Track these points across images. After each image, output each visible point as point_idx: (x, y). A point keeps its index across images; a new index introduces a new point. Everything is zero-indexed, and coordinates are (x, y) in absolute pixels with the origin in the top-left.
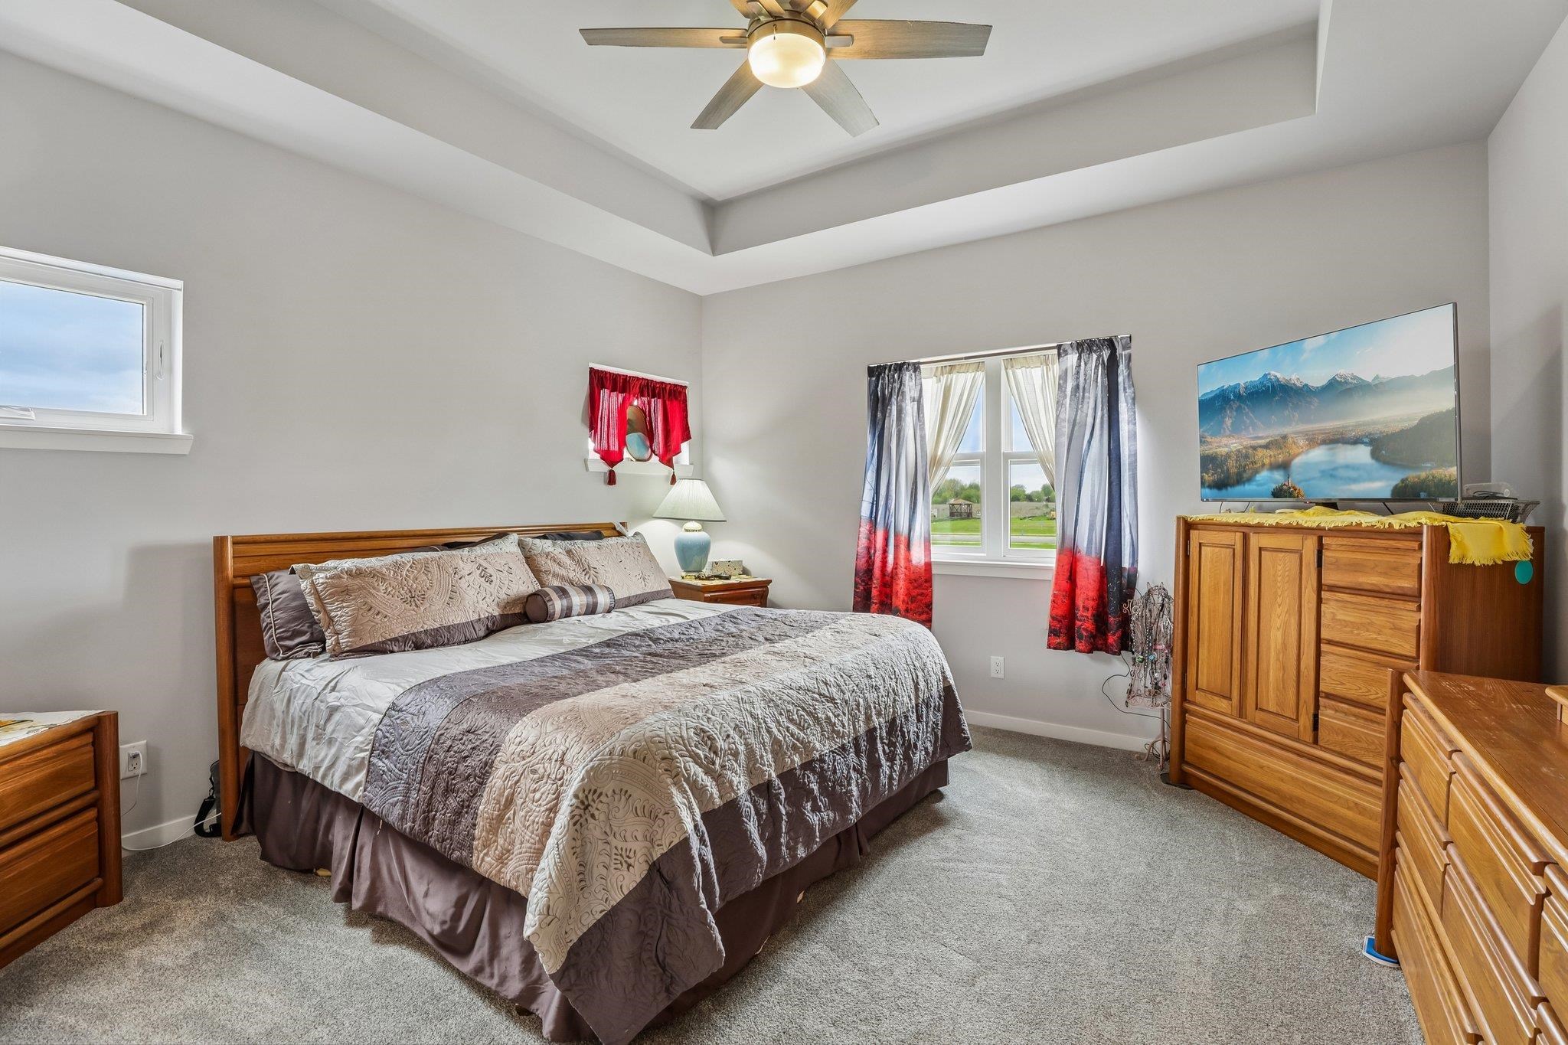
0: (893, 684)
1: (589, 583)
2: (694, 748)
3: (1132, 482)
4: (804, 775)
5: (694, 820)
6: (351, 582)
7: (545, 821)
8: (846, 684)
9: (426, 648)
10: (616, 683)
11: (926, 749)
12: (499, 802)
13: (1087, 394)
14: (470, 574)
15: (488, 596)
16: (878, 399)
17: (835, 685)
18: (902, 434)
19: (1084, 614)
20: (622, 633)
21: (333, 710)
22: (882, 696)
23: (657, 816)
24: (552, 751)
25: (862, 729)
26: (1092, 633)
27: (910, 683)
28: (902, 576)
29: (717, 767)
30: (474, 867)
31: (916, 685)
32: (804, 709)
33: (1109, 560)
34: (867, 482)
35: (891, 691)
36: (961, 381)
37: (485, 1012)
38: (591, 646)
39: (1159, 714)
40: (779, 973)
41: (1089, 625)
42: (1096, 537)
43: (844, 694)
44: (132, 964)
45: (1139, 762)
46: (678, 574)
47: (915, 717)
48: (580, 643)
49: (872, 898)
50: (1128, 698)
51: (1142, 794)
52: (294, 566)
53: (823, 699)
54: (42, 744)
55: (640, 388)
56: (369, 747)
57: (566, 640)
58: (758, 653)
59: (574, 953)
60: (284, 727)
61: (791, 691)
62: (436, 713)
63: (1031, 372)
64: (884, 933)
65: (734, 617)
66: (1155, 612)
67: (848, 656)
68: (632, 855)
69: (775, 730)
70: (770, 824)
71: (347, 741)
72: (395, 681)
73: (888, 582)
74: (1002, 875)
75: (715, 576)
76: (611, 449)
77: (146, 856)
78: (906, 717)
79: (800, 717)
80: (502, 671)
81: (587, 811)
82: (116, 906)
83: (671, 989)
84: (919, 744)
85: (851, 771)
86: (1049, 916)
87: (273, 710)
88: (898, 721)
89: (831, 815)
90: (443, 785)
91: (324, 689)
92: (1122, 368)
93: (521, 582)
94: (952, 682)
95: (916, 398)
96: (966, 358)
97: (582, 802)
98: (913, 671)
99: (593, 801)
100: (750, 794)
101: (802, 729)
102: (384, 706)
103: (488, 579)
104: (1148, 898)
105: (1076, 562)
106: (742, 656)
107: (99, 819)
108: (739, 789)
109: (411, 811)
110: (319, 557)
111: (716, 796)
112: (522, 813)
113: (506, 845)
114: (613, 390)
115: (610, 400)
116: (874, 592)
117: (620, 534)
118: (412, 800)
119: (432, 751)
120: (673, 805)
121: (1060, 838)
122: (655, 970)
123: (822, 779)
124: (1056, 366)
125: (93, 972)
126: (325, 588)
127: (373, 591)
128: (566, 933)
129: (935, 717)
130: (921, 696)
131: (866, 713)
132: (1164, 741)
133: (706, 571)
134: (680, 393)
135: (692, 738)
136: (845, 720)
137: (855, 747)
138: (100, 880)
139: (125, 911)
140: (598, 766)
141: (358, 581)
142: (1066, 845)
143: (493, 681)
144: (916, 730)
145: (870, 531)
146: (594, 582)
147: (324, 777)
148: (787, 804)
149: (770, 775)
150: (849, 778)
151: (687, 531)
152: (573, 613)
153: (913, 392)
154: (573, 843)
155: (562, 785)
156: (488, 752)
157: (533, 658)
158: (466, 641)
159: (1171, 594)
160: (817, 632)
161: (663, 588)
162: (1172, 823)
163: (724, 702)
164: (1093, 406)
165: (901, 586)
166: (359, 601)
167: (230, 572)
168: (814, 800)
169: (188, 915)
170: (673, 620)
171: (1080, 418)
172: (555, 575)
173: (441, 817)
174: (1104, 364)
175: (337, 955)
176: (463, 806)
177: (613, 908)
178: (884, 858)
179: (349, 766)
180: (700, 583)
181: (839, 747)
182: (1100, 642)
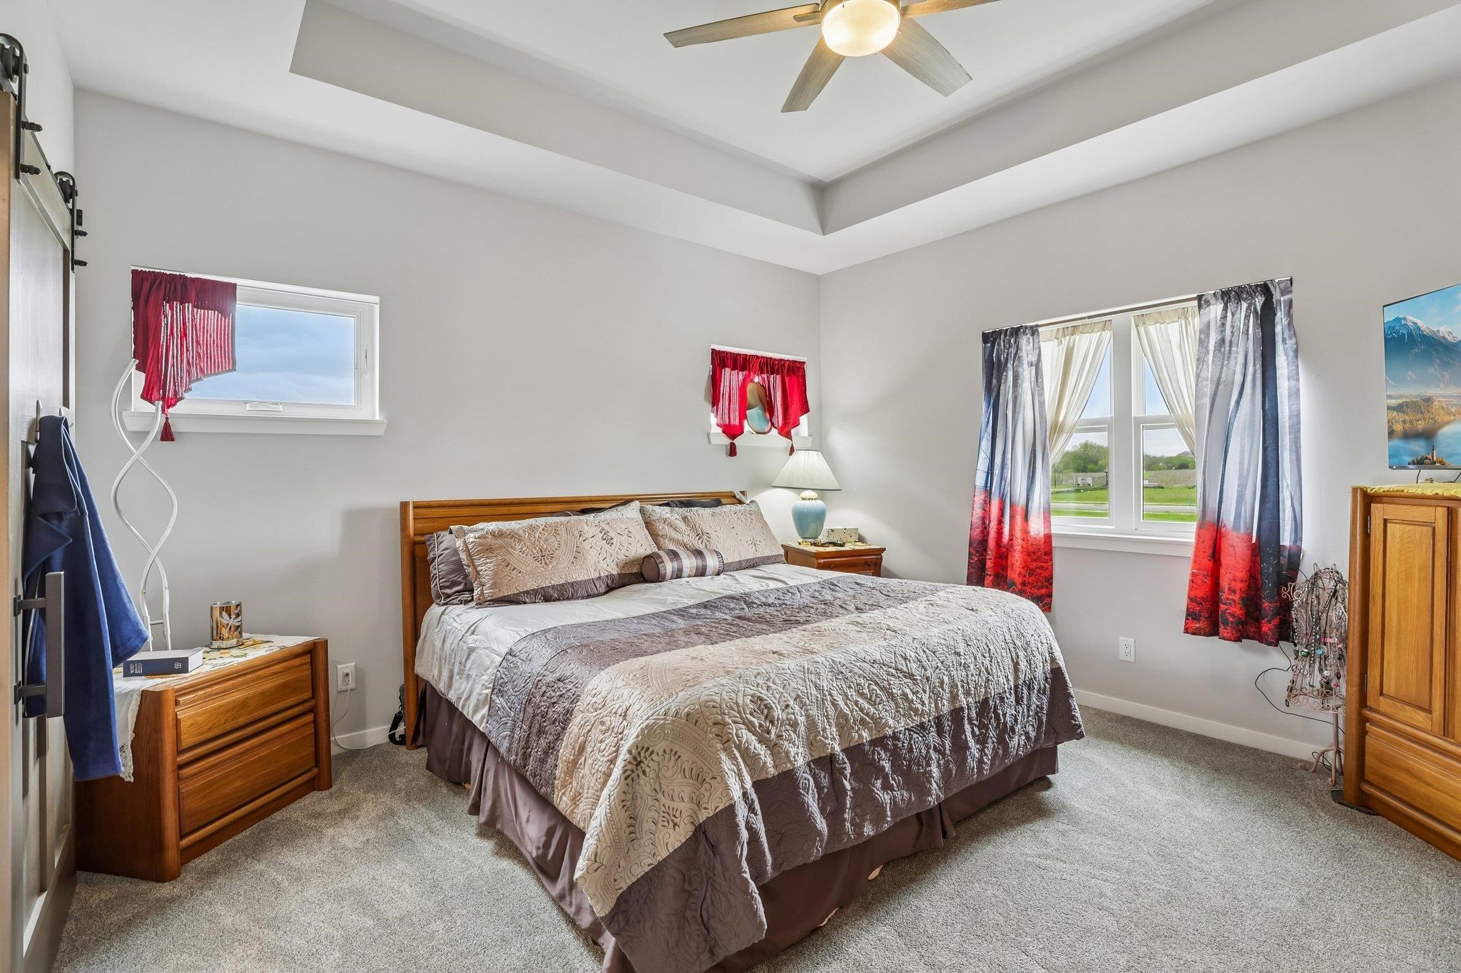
0: (987, 662)
1: (702, 547)
2: (749, 716)
3: (1294, 448)
4: (873, 752)
5: (742, 787)
6: (494, 541)
7: (606, 771)
8: (928, 660)
9: (554, 601)
10: (693, 644)
11: (1027, 734)
12: (574, 748)
13: (1234, 349)
14: (593, 537)
15: (608, 557)
16: (993, 363)
17: (916, 660)
18: (1018, 400)
19: (1231, 597)
20: (720, 596)
21: (471, 650)
22: (972, 675)
23: (705, 780)
24: (618, 706)
25: (946, 708)
26: (1240, 619)
27: (1008, 663)
28: (1018, 548)
29: (773, 736)
30: (555, 803)
31: (1016, 665)
32: (876, 684)
33: (1264, 536)
34: (981, 451)
35: (983, 669)
36: (1085, 342)
37: (567, 936)
38: (690, 607)
39: (1331, 719)
40: (841, 950)
41: (1237, 610)
42: (1245, 510)
43: (926, 670)
44: (326, 840)
45: (1303, 773)
46: (795, 541)
47: (1013, 698)
48: (681, 603)
49: (952, 886)
50: (1289, 696)
51: (1302, 812)
52: (452, 527)
53: (900, 674)
54: (274, 660)
55: (760, 365)
56: (491, 685)
57: (670, 599)
58: (840, 623)
59: (623, 900)
60: (440, 661)
61: (864, 665)
62: (539, 659)
63: (1166, 328)
64: (959, 927)
65: (834, 585)
66: (1325, 597)
67: (936, 631)
68: (678, 814)
69: (841, 703)
70: (832, 799)
71: (478, 678)
72: (516, 629)
73: (1003, 554)
74: (1107, 884)
75: (830, 543)
76: (732, 423)
77: (353, 755)
78: (1002, 699)
79: (871, 691)
80: (602, 626)
81: (639, 767)
82: (327, 791)
83: (715, 951)
84: (1018, 728)
85: (931, 751)
86: (1158, 942)
87: (434, 645)
88: (991, 702)
89: (906, 794)
90: (537, 726)
91: (466, 632)
92: (1281, 318)
93: (639, 545)
94: (1062, 663)
95: (1034, 363)
96: (1089, 317)
97: (635, 758)
98: (1013, 649)
99: (645, 758)
100: (809, 766)
101: (874, 704)
102: (504, 650)
103: (609, 541)
104: (1295, 943)
105: (1220, 538)
106: (825, 624)
107: (315, 722)
108: (796, 761)
109: (515, 745)
110: (472, 520)
111: (769, 765)
112: (590, 761)
113: (578, 787)
114: (733, 369)
115: (731, 378)
116: (989, 564)
117: (740, 502)
118: (516, 736)
119: (532, 694)
120: (721, 771)
121: (1186, 850)
122: (698, 930)
123: (895, 756)
124: (1197, 320)
125: (300, 842)
126: (474, 546)
127: (510, 550)
128: (615, 880)
129: (1037, 701)
130: (1022, 677)
131: (951, 692)
132: (1338, 752)
133: (822, 538)
134: (799, 368)
135: (747, 705)
136: (925, 698)
137: (937, 727)
138: (316, 770)
139: (331, 796)
140: (652, 725)
141: (499, 541)
142: (1193, 860)
143: (592, 634)
144: (1014, 712)
145: (985, 501)
146: (706, 546)
147: (463, 706)
148: (854, 780)
149: (833, 749)
150: (928, 759)
151: (803, 499)
152: (684, 574)
153: (1030, 356)
154: (624, 797)
155: (621, 739)
156: (570, 700)
157: (635, 615)
158: (589, 596)
159: (1346, 578)
160: (911, 604)
161: (774, 554)
162: (1342, 854)
163: (789, 672)
164: (1243, 361)
165: (1017, 558)
166: (499, 558)
167: (411, 531)
168: (885, 778)
169: (370, 808)
170: (772, 585)
171: (1226, 376)
172: (671, 539)
173: (536, 754)
174: (1257, 313)
175: (464, 860)
176: (549, 747)
177: (660, 863)
178: (973, 845)
179: (478, 700)
180: (814, 549)
181: (917, 725)
182: (1252, 630)
